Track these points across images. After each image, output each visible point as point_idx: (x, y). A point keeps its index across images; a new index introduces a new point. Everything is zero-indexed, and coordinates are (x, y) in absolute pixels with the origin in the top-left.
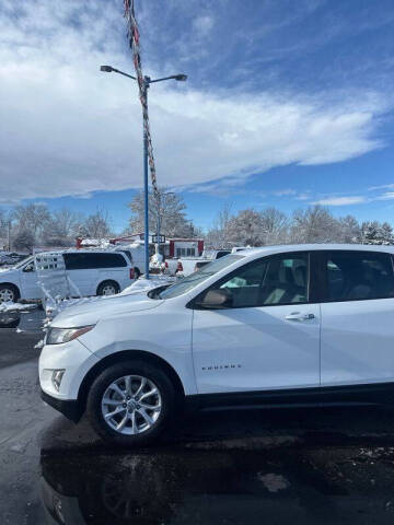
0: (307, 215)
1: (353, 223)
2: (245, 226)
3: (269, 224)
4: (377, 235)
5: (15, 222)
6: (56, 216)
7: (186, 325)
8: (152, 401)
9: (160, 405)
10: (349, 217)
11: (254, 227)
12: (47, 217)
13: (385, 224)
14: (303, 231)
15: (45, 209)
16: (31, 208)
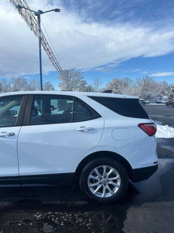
0: (142, 81)
1: (165, 85)
2: (115, 86)
3: (126, 85)
5: (12, 85)
6: (30, 82)
10: (164, 82)
11: (119, 86)
12: (26, 83)
14: (140, 88)
15: (25, 79)
16: (19, 79)
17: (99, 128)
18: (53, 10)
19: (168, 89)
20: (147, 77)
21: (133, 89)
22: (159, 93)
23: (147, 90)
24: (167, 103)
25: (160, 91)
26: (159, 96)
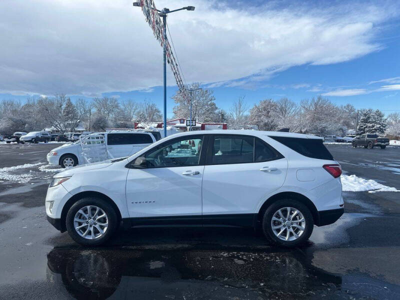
0: (311, 104)
1: (352, 110)
2: (265, 112)
3: (283, 111)
4: (370, 120)
5: (94, 110)
6: (124, 105)
7: (123, 178)
8: (103, 220)
9: (107, 223)
10: (348, 106)
11: (272, 113)
12: (117, 106)
13: (378, 111)
14: (308, 117)
15: (116, 101)
16: (106, 100)
17: (283, 169)
18: (184, 8)
19: (356, 117)
20: (319, 98)
21: (296, 117)
22: (339, 125)
23: (319, 119)
24: (353, 142)
25: (342, 121)
26: (341, 129)
